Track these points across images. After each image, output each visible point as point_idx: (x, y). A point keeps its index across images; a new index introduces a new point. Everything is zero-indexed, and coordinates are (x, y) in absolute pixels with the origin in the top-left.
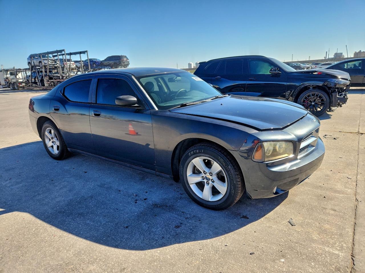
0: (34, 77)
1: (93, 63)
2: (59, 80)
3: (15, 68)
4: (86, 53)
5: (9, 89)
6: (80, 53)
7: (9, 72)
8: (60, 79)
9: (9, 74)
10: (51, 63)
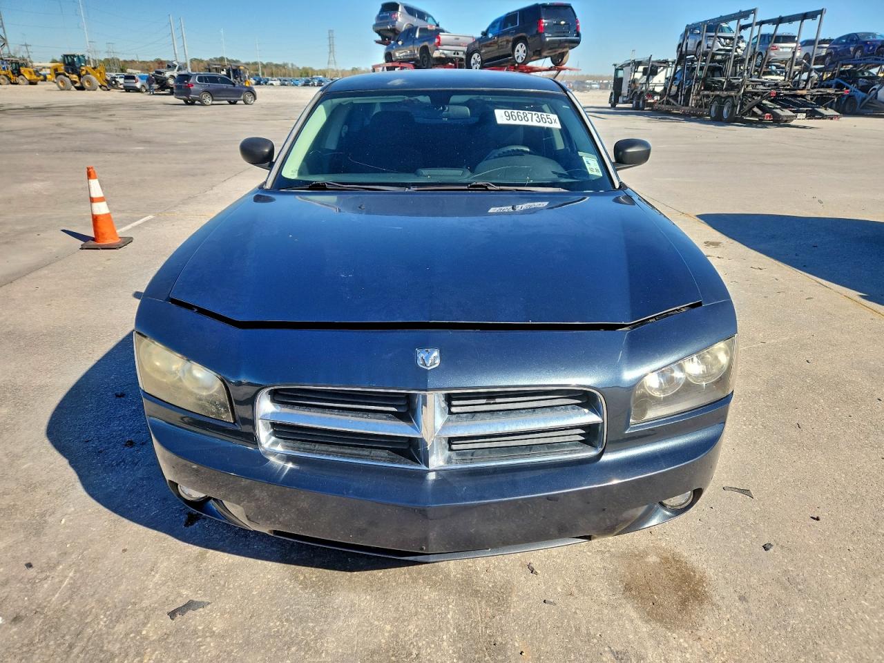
0: (678, 82)
1: (859, 45)
2: (718, 93)
3: (653, 59)
4: (819, 16)
5: (630, 105)
6: (804, 16)
7: (641, 68)
8: (721, 89)
9: (640, 72)
10: (722, 47)
